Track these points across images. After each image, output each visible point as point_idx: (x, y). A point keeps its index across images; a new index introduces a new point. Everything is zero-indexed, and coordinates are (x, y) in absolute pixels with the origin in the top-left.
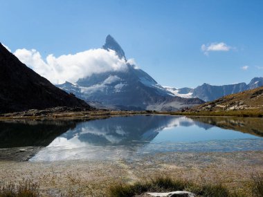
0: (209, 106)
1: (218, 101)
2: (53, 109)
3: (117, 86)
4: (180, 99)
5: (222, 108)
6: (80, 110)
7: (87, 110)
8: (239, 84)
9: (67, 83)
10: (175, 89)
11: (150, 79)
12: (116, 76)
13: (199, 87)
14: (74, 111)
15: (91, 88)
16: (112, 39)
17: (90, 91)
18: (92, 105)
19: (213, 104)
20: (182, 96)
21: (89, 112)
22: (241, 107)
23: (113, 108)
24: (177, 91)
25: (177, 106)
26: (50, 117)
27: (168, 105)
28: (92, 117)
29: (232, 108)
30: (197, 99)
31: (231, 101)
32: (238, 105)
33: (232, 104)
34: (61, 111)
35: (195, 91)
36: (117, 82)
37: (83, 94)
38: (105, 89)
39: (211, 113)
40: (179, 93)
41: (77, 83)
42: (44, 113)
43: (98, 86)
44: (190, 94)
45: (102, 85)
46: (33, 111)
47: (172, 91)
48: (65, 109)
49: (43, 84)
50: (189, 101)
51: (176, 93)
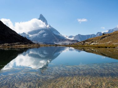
0: (82, 43)
1: (86, 41)
2: (15, 44)
3: (44, 35)
4: (69, 40)
5: (88, 44)
6: (27, 44)
7: (30, 44)
8: (92, 35)
9: (24, 33)
10: (67, 36)
11: (57, 32)
12: (43, 31)
13: (77, 36)
14: (24, 44)
15: (33, 35)
16: (42, 16)
17: (33, 36)
18: (34, 42)
19: (84, 42)
20: (70, 39)
21: (31, 45)
22: (97, 43)
23: (42, 43)
24: (68, 37)
25: (68, 43)
26: (13, 47)
27: (64, 42)
28: (32, 47)
29: (93, 44)
30: (76, 40)
31: (92, 41)
32: (95, 43)
33: (92, 42)
34: (19, 44)
35: (75, 37)
36: (44, 33)
37: (30, 37)
38: (39, 35)
39: (83, 46)
40: (69, 38)
41: (28, 33)
42: (11, 45)
43: (36, 34)
44: (73, 38)
45: (38, 34)
46: (6, 44)
47: (66, 37)
48: (21, 44)
49: (13, 33)
50: (73, 41)
51: (67, 38)
